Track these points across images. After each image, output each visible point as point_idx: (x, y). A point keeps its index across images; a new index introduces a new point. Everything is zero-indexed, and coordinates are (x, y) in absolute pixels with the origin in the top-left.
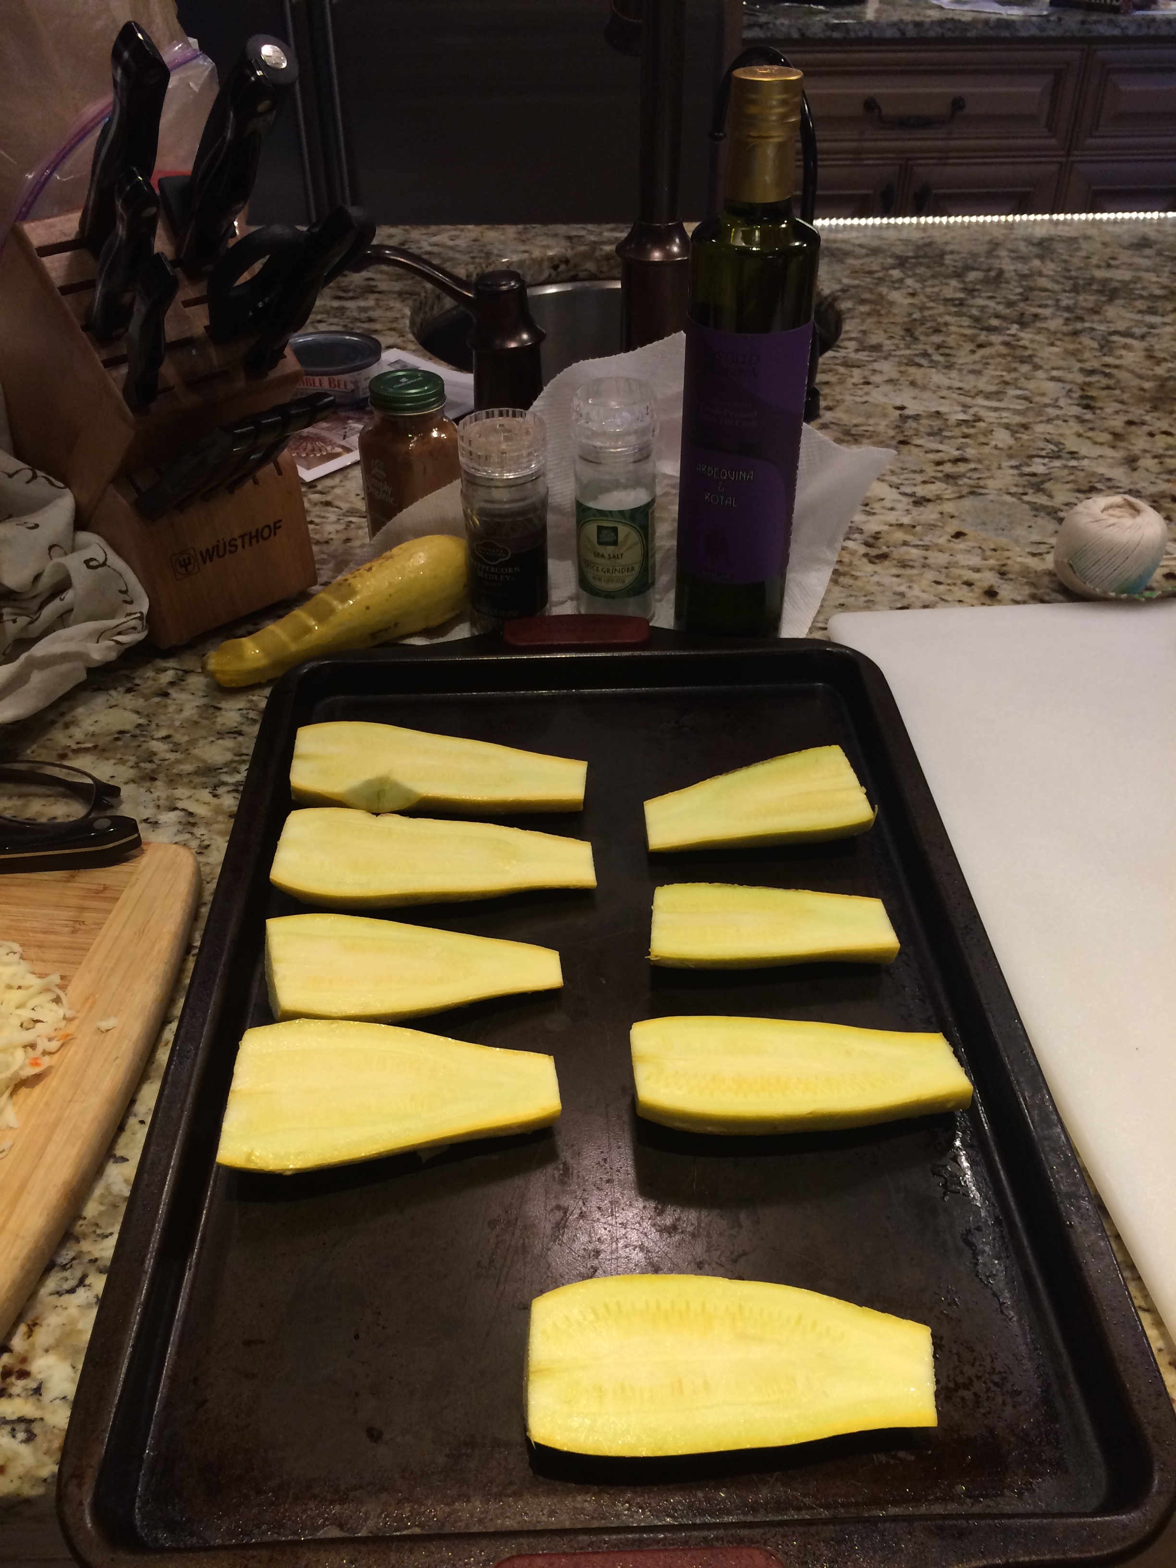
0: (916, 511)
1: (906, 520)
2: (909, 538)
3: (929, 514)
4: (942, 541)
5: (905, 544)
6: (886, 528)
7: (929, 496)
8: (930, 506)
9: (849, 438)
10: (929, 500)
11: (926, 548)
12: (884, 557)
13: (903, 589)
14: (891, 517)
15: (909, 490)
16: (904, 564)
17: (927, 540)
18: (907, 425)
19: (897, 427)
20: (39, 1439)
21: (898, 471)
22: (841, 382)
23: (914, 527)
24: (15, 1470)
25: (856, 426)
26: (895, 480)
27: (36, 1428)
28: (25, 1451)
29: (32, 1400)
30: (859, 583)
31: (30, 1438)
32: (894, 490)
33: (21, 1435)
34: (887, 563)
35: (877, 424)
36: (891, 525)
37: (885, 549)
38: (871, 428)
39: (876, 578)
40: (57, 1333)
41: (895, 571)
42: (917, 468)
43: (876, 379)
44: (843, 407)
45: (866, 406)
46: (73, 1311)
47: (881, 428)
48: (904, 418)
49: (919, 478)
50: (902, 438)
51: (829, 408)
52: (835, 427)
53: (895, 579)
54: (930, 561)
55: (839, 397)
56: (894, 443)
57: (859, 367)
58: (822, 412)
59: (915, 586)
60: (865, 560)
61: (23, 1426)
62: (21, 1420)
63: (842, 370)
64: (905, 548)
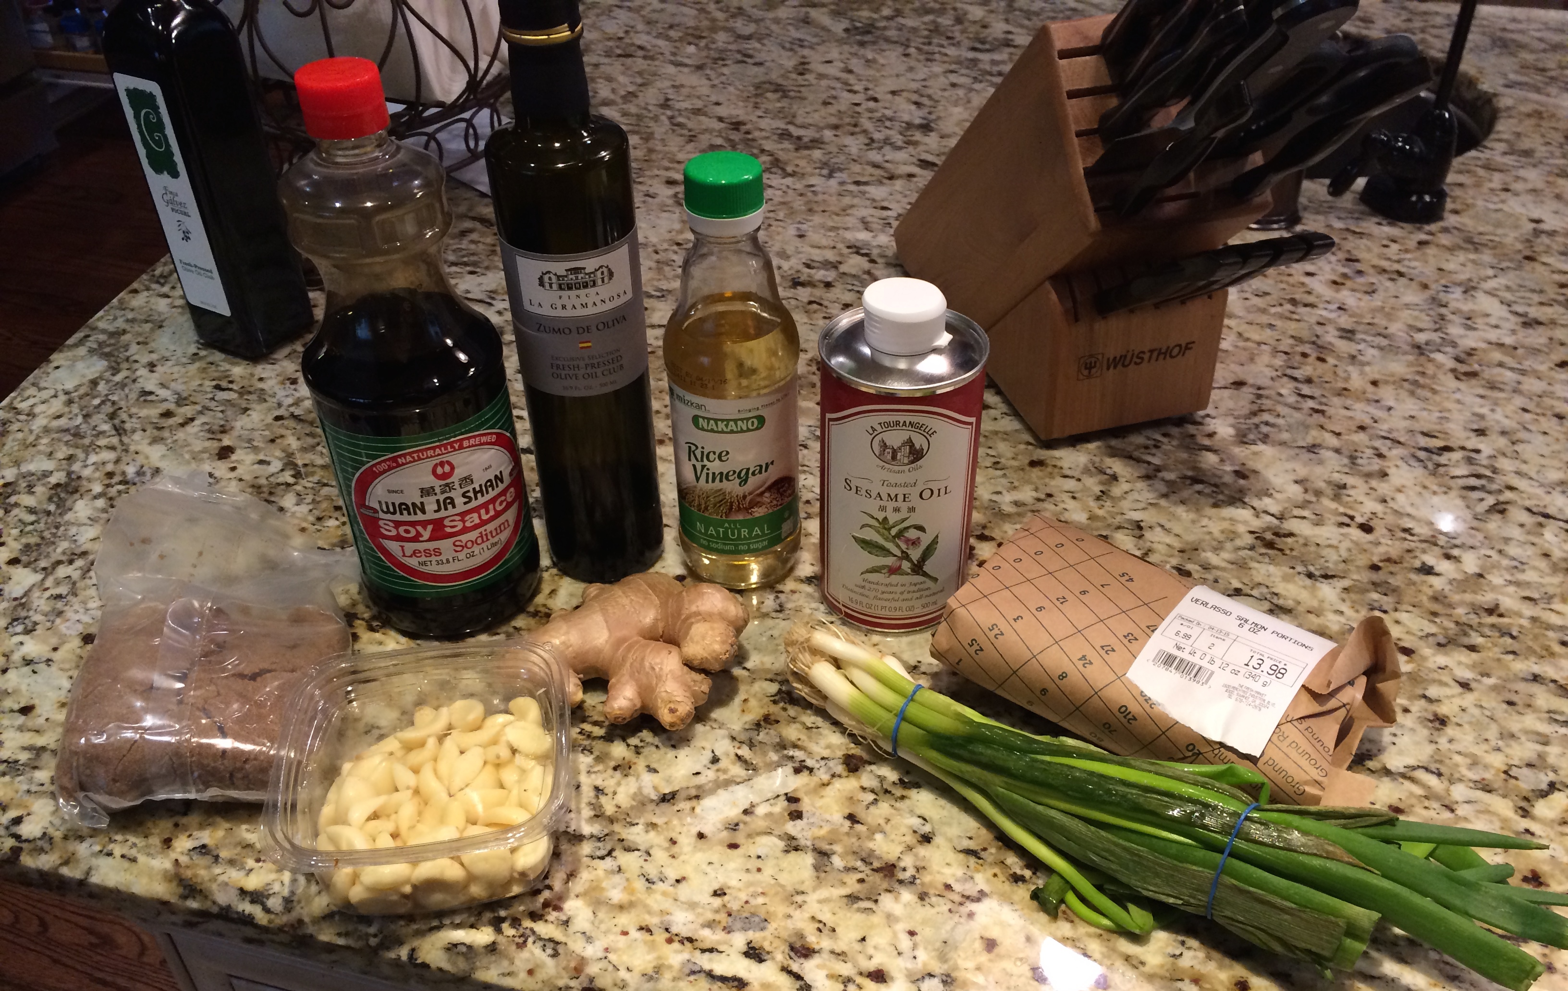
0: (1522, 333)
1: (1508, 340)
2: (1508, 360)
3: (1537, 338)
4: (1543, 368)
5: (1501, 365)
6: (1484, 345)
7: (1542, 319)
8: (1540, 329)
9: (1470, 246)
10: (1540, 323)
11: (1523, 372)
12: (1473, 375)
13: (1485, 411)
14: (1493, 335)
15: (1520, 309)
16: (1493, 386)
17: (1527, 364)
18: (1539, 240)
19: (1528, 241)
20: (561, 957)
21: (1514, 287)
22: (1478, 185)
23: (1515, 348)
24: (541, 975)
25: (1481, 234)
26: (1508, 296)
27: (561, 949)
28: (550, 962)
29: (561, 928)
30: (1437, 398)
31: (555, 955)
32: (1505, 307)
33: (549, 951)
34: (1474, 382)
35: (1506, 235)
36: (1490, 343)
37: (1476, 367)
38: (1497, 239)
39: (1458, 396)
40: (587, 885)
41: (1481, 391)
42: (1537, 288)
43: (1518, 186)
44: (1471, 212)
45: (1499, 215)
46: (600, 873)
47: (1508, 240)
48: (1537, 233)
49: (1536, 298)
50: (1528, 253)
51: (1456, 212)
52: (1455, 232)
53: (1479, 400)
54: (1525, 387)
55: (1470, 201)
56: (1519, 257)
57: (1501, 171)
58: (1446, 215)
59: (1499, 410)
60: (1450, 376)
61: (552, 945)
62: (551, 940)
63: (1481, 172)
64: (1499, 370)
